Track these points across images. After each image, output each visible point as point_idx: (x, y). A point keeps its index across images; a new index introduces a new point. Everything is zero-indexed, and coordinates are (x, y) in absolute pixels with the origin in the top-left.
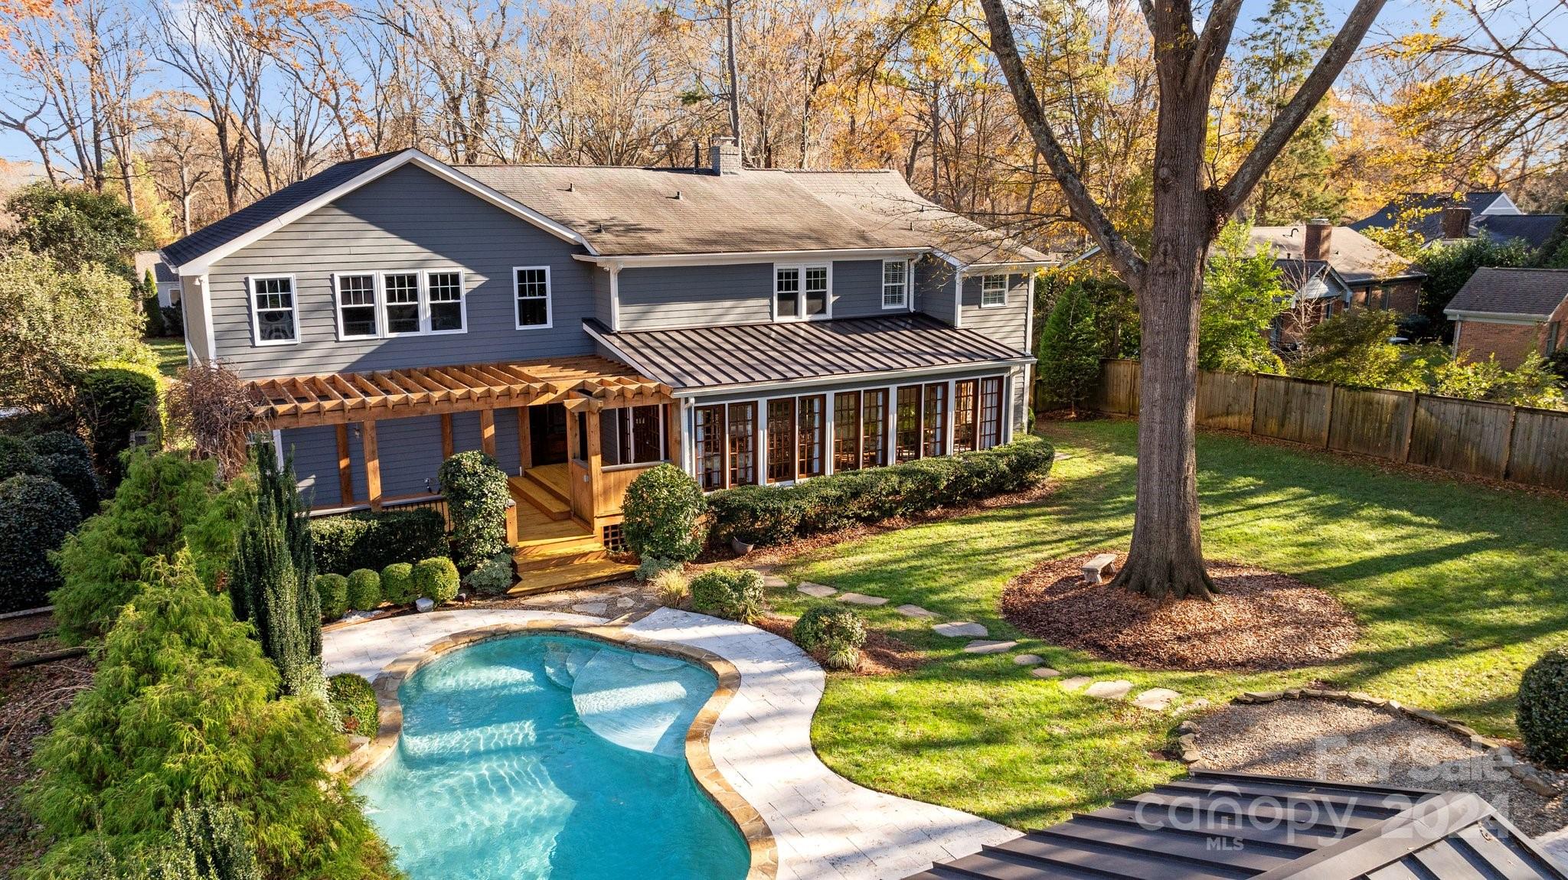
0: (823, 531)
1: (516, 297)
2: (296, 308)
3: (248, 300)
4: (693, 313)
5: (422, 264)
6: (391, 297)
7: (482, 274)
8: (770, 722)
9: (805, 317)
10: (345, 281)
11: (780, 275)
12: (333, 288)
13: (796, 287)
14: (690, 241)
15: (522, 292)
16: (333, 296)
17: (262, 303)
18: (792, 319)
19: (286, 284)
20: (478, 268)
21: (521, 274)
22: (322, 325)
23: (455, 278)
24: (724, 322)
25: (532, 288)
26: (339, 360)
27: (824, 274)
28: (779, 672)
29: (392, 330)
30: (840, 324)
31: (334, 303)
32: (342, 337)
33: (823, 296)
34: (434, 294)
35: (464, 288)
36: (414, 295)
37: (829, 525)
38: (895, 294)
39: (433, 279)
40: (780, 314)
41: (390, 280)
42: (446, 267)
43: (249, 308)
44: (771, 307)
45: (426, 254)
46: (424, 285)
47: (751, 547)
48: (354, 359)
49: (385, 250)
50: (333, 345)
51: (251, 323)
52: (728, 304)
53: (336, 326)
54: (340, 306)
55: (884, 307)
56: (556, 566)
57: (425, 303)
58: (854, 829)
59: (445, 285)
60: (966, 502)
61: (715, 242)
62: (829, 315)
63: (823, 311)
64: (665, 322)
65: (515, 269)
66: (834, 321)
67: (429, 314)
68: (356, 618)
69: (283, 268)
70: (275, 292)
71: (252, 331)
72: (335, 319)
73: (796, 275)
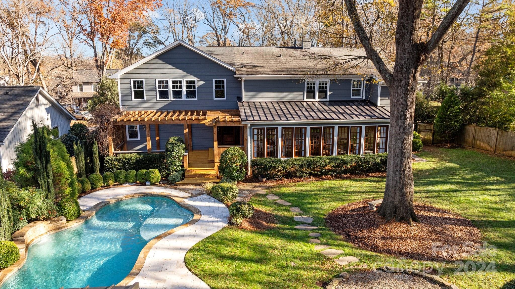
0: (296, 177)
1: (214, 89)
2: (144, 90)
3: (131, 86)
4: (272, 96)
5: (184, 77)
6: (173, 87)
7: (203, 81)
8: (187, 238)
9: (317, 99)
10: (159, 82)
11: (308, 84)
12: (156, 84)
13: (314, 88)
14: (273, 71)
15: (216, 87)
16: (156, 86)
17: (135, 87)
18: (312, 100)
19: (142, 82)
20: (202, 79)
21: (216, 81)
22: (151, 95)
23: (194, 82)
24: (284, 100)
25: (220, 86)
26: (157, 106)
27: (326, 84)
28: (213, 222)
29: (174, 98)
30: (332, 103)
31: (156, 88)
32: (158, 99)
33: (326, 92)
34: (187, 87)
35: (197, 85)
36: (181, 87)
37: (298, 175)
38: (357, 93)
39: (187, 82)
40: (307, 98)
41: (173, 82)
42: (191, 78)
43: (131, 89)
44: (304, 95)
45: (184, 73)
46: (184, 84)
47: (264, 180)
48: (162, 106)
49: (172, 72)
50: (155, 101)
51: (131, 94)
52: (286, 93)
53: (156, 96)
54: (158, 89)
55: (352, 97)
56: (198, 177)
57: (184, 89)
58: (165, 281)
59: (191, 84)
60: (361, 173)
61: (283, 71)
62: (328, 99)
63: (325, 97)
64: (262, 99)
65: (214, 80)
66: (329, 101)
67: (185, 93)
68: (127, 185)
69: (141, 77)
70: (138, 84)
71: (131, 96)
72: (156, 93)
73: (314, 84)
